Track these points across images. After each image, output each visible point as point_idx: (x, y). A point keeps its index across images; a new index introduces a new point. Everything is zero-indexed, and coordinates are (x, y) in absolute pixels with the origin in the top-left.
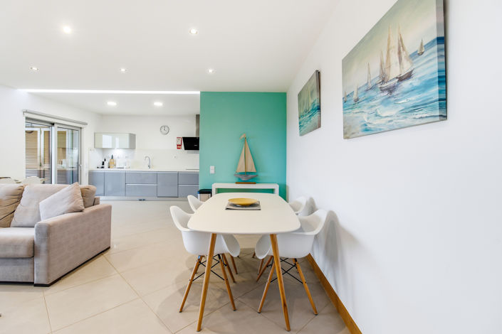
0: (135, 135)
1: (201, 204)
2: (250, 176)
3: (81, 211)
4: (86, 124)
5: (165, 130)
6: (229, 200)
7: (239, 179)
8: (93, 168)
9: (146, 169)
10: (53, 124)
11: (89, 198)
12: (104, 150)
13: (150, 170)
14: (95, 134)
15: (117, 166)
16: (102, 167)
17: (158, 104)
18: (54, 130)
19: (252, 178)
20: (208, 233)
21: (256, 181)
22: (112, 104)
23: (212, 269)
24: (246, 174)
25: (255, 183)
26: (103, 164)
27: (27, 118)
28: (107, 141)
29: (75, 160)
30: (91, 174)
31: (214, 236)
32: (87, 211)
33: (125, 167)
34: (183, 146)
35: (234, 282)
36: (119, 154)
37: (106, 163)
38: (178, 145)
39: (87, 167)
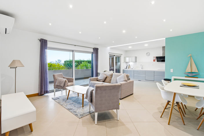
0: (137, 57)
1: (167, 84)
2: (194, 74)
3: (127, 81)
4: (122, 55)
5: (148, 54)
6: (182, 83)
7: (187, 75)
8: (124, 69)
9: (141, 69)
10: (114, 55)
11: (128, 78)
12: (126, 62)
13: (142, 70)
14: (124, 57)
15: (131, 68)
17: (146, 45)
18: (115, 57)
19: (195, 75)
20: (172, 92)
21: (198, 77)
22: (130, 47)
23: (174, 107)
24: (192, 73)
25: (198, 78)
27: (110, 55)
28: (127, 59)
29: (119, 66)
30: (123, 71)
31: (175, 94)
32: (128, 81)
33: (133, 68)
34: (156, 60)
35: (184, 116)
36: (131, 64)
38: (154, 60)
39: (122, 68)
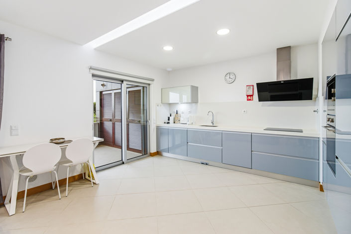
0: (197, 88)
4: (153, 80)
8: (161, 124)
10: (122, 81)
12: (170, 104)
14: (162, 89)
15: (181, 121)
16: (168, 123)
18: (123, 87)
26: (169, 120)
28: (173, 97)
30: (158, 129)
33: (188, 123)
34: (256, 96)
36: (183, 108)
37: (172, 119)
38: (248, 96)
39: (155, 122)
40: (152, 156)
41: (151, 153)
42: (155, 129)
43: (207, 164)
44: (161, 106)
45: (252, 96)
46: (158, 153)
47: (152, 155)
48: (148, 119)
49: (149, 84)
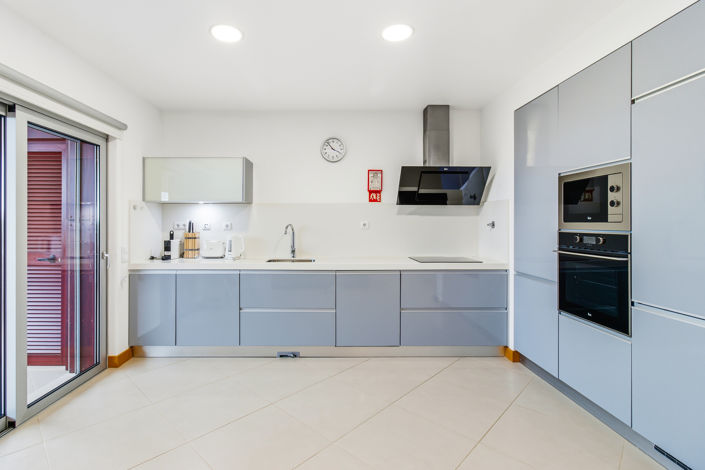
8: (141, 260)
15: (204, 253)
16: (166, 258)
26: (167, 247)
38: (371, 192)
39: (126, 257)
40: (116, 366)
41: (111, 358)
42: (127, 279)
43: (295, 356)
44: (142, 208)
45: (379, 192)
46: (134, 353)
47: (114, 363)
48: (103, 249)
49: (107, 138)
